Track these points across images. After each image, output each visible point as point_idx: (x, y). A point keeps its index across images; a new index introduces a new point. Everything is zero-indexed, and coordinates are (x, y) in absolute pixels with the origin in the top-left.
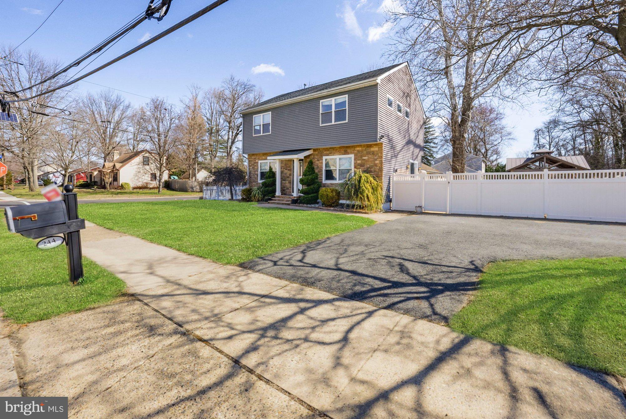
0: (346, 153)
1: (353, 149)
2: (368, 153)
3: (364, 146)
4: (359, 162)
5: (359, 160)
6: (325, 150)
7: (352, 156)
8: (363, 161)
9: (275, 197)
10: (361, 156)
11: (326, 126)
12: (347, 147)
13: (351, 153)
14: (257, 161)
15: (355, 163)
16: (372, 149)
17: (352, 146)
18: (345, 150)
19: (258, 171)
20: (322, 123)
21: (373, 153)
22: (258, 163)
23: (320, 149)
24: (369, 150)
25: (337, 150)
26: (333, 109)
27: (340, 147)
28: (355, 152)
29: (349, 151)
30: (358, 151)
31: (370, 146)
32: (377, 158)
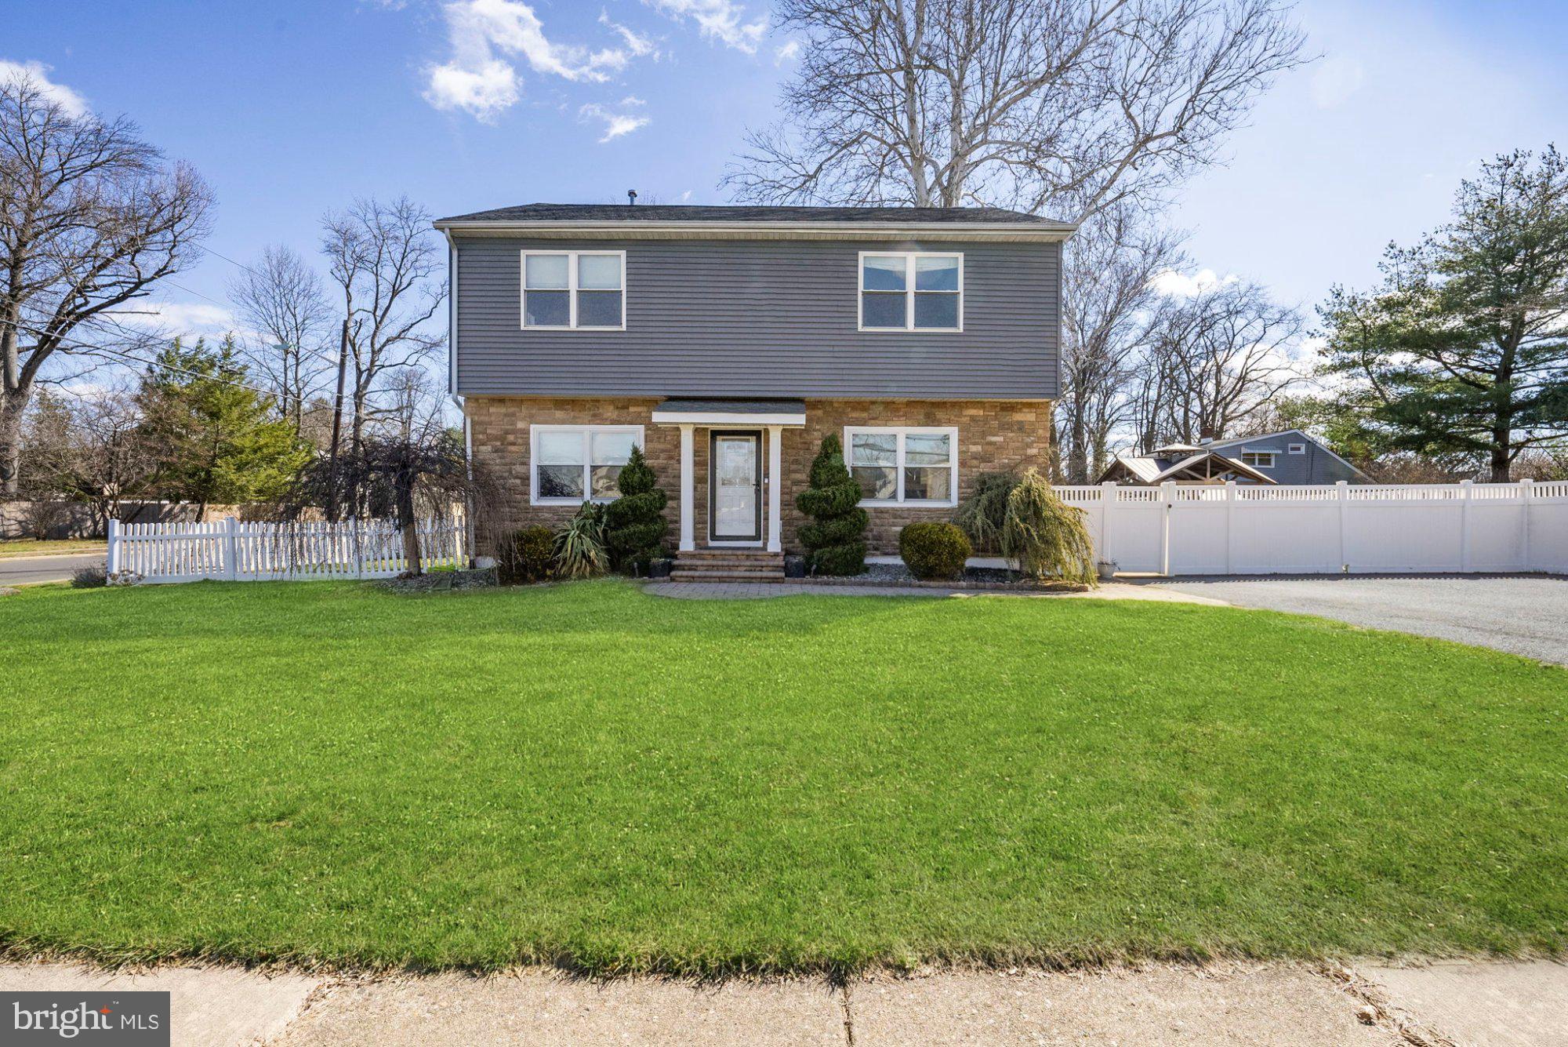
0: (931, 420)
1: (956, 411)
2: (1004, 427)
3: (993, 406)
4: (974, 449)
5: (975, 444)
6: (854, 409)
7: (953, 432)
8: (990, 448)
9: (675, 557)
10: (984, 434)
11: (877, 334)
12: (933, 404)
13: (949, 423)
14: (520, 425)
15: (960, 452)
16: (1018, 417)
17: (954, 404)
18: (929, 411)
19: (526, 464)
20: (864, 325)
21: (1021, 427)
22: (527, 432)
23: (831, 403)
24: (1008, 419)
25: (898, 410)
26: (911, 288)
27: (909, 404)
28: (964, 419)
29: (940, 414)
30: (973, 418)
31: (1011, 408)
32: (1033, 442)
